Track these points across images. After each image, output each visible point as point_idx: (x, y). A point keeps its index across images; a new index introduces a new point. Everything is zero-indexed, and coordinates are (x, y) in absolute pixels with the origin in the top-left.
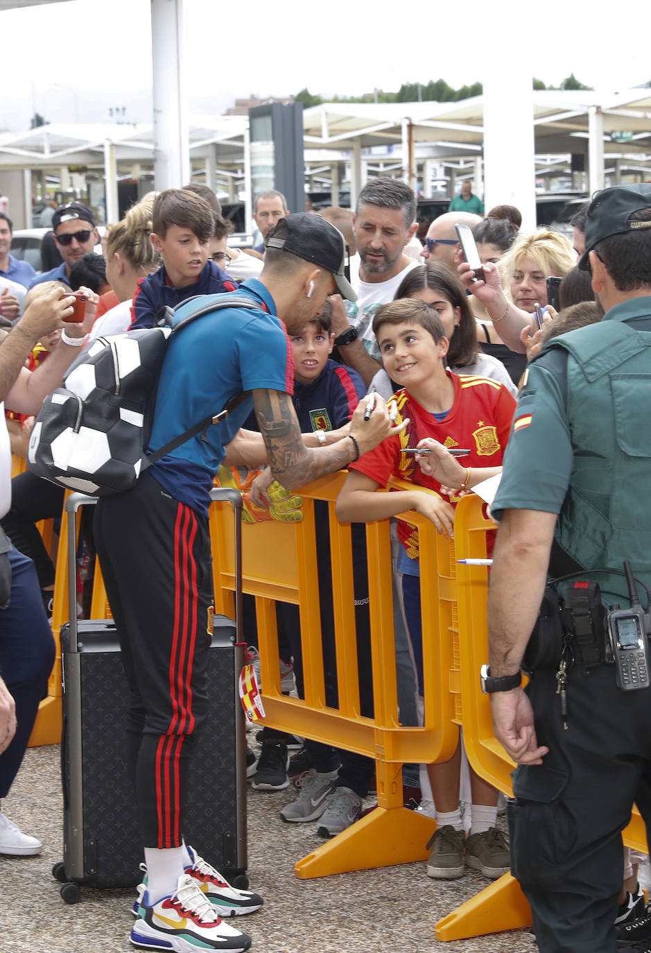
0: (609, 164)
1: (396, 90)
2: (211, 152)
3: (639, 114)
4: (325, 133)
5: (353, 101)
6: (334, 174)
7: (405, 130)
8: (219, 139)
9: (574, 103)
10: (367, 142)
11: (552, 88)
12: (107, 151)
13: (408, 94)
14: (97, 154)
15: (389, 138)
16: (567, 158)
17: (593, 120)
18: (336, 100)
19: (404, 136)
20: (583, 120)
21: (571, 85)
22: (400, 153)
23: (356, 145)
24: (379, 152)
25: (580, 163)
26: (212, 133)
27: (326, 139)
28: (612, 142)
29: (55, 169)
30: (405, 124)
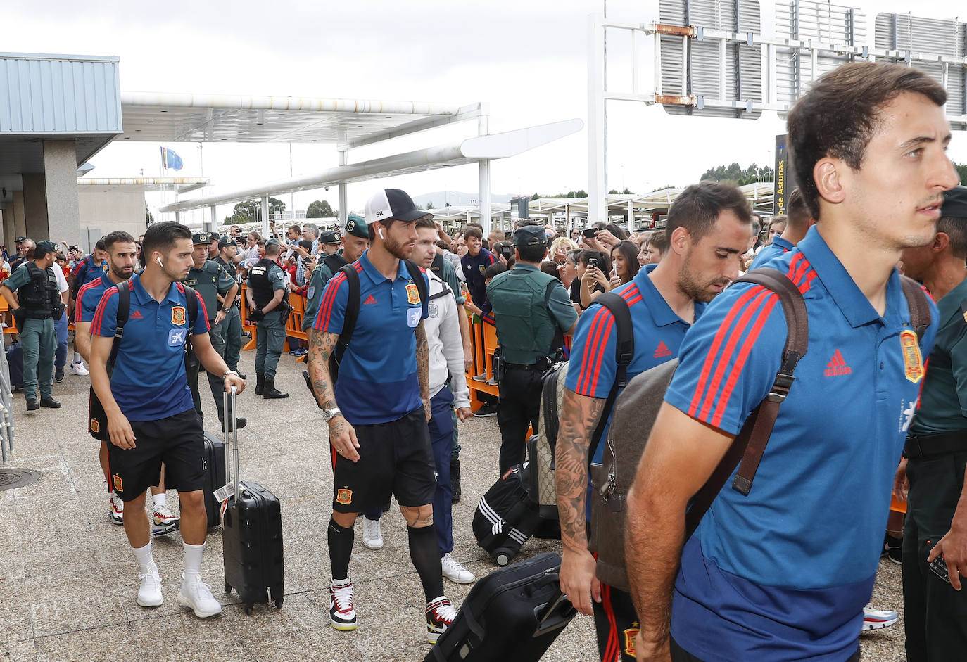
0: (636, 219)
1: (567, 194)
2: (502, 215)
3: (645, 202)
4: (540, 208)
5: (552, 198)
6: (544, 221)
7: (566, 207)
8: (505, 210)
9: (625, 198)
10: (554, 211)
11: (620, 193)
12: (467, 214)
13: (571, 195)
14: (465, 216)
15: (562, 210)
16: (623, 217)
17: (629, 203)
18: (547, 197)
19: (566, 209)
20: (626, 204)
21: (627, 192)
22: (565, 215)
23: (550, 212)
24: (559, 214)
25: (626, 219)
26: (503, 208)
27: (540, 210)
28: (636, 211)
29: (451, 221)
30: (566, 205)
